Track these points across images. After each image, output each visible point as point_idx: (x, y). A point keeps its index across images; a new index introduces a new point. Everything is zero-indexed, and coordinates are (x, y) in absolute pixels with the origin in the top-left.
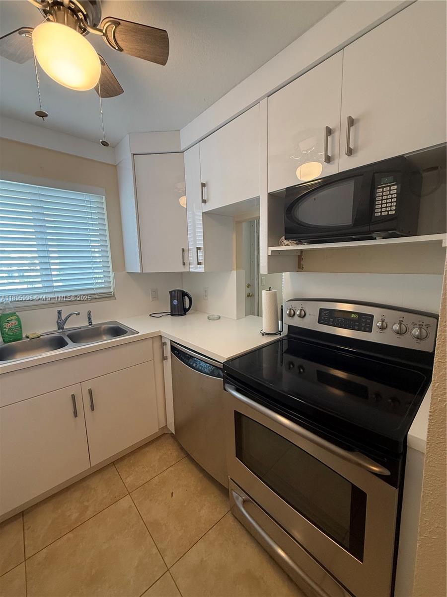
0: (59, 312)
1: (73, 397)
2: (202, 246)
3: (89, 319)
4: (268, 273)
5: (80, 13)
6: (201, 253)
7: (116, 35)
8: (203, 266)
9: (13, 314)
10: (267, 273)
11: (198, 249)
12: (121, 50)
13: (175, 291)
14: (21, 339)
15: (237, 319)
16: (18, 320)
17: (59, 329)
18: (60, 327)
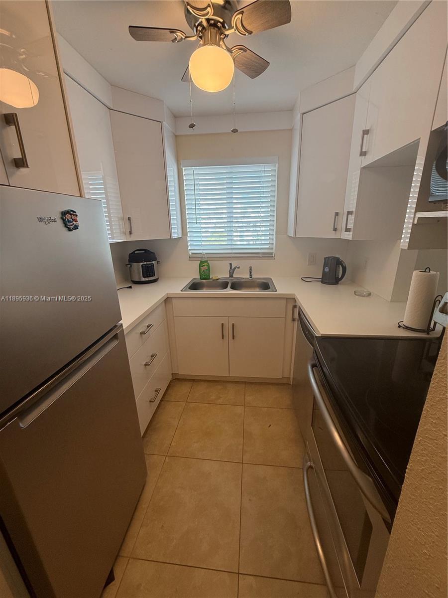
0: (231, 264)
1: (223, 324)
2: (354, 210)
3: (251, 273)
4: (408, 249)
5: (219, 23)
6: (352, 218)
7: (244, 23)
8: (351, 233)
9: (206, 262)
10: (406, 248)
11: (349, 213)
12: (250, 33)
13: (329, 258)
14: (209, 279)
15: (391, 302)
16: (208, 266)
17: (230, 277)
18: (231, 276)
